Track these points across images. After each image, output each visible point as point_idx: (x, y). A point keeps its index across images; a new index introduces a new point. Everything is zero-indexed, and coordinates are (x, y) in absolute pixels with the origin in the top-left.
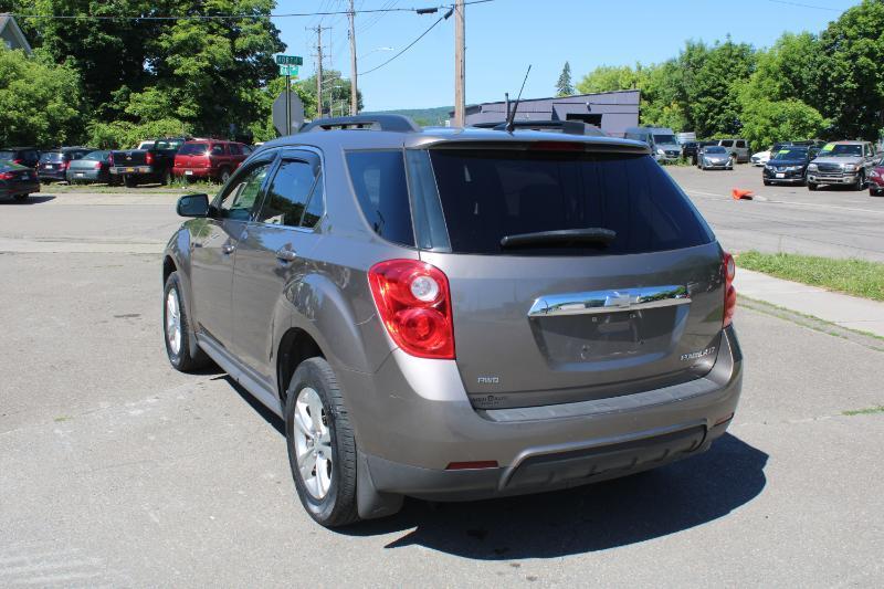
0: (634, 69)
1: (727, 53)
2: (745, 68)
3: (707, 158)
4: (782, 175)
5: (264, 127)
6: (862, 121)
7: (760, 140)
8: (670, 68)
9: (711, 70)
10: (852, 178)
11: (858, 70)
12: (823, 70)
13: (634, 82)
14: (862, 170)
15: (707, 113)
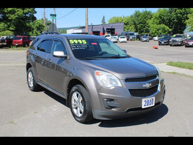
0: (122, 17)
1: (146, 13)
2: (150, 17)
3: (143, 39)
4: (163, 43)
5: (33, 33)
6: (179, 29)
7: (154, 34)
8: (132, 17)
9: (142, 17)
10: (180, 43)
11: (177, 17)
12: (169, 17)
13: (123, 20)
14: (182, 41)
15: (141, 28)
